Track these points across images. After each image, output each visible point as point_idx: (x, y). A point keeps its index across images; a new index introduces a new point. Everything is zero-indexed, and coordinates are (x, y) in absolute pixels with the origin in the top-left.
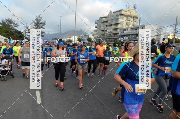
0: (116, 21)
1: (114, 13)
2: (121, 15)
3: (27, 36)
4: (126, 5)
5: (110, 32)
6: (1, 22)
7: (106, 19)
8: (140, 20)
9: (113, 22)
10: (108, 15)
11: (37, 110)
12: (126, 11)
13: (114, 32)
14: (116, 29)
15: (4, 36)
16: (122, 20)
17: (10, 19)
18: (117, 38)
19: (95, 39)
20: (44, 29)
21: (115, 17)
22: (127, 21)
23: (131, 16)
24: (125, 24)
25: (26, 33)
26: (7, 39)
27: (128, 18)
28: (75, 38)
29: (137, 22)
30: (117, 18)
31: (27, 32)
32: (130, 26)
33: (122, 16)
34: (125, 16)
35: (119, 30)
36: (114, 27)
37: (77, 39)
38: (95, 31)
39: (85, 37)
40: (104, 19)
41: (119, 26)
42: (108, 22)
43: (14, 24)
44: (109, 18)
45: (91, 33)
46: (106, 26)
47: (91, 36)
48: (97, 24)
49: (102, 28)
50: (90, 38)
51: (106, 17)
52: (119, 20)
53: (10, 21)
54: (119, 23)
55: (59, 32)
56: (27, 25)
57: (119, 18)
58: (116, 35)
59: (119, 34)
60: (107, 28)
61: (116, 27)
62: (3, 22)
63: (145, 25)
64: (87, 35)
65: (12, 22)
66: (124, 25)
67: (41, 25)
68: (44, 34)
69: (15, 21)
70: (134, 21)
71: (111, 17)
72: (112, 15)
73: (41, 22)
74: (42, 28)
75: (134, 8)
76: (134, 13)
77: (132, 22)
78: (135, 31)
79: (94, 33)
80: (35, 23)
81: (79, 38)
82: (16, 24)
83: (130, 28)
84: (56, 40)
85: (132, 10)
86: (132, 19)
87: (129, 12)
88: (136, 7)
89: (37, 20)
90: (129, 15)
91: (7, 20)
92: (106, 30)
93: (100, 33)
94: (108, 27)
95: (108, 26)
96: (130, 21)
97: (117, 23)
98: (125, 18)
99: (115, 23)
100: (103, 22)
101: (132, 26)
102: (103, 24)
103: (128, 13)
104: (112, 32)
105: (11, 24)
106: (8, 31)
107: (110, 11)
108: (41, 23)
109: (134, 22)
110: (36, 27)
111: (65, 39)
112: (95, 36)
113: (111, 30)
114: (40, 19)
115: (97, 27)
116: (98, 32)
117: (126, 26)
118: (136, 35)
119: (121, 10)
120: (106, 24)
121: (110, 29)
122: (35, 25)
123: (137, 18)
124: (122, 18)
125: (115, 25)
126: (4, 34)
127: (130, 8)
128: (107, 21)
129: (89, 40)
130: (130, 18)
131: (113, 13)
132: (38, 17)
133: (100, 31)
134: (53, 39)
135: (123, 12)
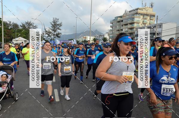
0: (131, 21)
1: (130, 12)
2: (137, 13)
3: (44, 37)
4: (142, 3)
5: (126, 32)
6: (22, 25)
7: (122, 18)
8: (157, 19)
9: (129, 21)
10: (124, 14)
11: (56, 108)
12: (142, 9)
13: (130, 31)
14: (131, 29)
15: (24, 38)
16: (138, 19)
17: (30, 21)
18: (133, 37)
19: (110, 39)
20: (61, 30)
21: (130, 16)
22: (143, 20)
23: (147, 15)
24: (141, 22)
25: (44, 35)
26: (27, 40)
27: (145, 16)
28: (90, 38)
29: (154, 21)
30: (133, 17)
31: (45, 33)
32: (147, 25)
33: (138, 15)
34: (141, 14)
35: (135, 29)
36: (129, 26)
37: (92, 39)
38: (110, 31)
39: (100, 37)
40: (119, 19)
41: (135, 25)
42: (124, 21)
43: (33, 26)
44: (125, 17)
45: (106, 33)
46: (121, 26)
47: (107, 36)
48: (112, 23)
49: (118, 28)
50: (106, 38)
51: (121, 17)
52: (135, 19)
53: (29, 24)
54: (135, 22)
55: (75, 33)
56: (45, 27)
57: (135, 17)
58: (132, 34)
59: (135, 33)
60: (122, 27)
61: (132, 26)
62: (23, 24)
63: (162, 23)
64: (102, 35)
65: (31, 24)
66: (140, 24)
67: (58, 26)
68: (61, 35)
69: (34, 23)
70: (150, 19)
71: (127, 17)
72: (128, 14)
73: (58, 23)
74: (59, 29)
75: (151, 7)
76: (150, 11)
77: (148, 20)
78: (152, 30)
79: (109, 33)
80: (52, 25)
81: (95, 39)
82: (35, 26)
83: (146, 26)
84: (72, 41)
85: (148, 9)
86: (148, 18)
87: (145, 10)
88: (153, 5)
89: (54, 22)
90: (146, 13)
91: (27, 23)
92: (122, 30)
93: (116, 33)
94: (124, 27)
95: (123, 25)
96: (147, 20)
97: (133, 22)
98: (142, 17)
99: (131, 22)
100: (119, 22)
101: (149, 25)
102: (118, 24)
103: (144, 12)
104: (127, 32)
105: (30, 26)
106: (27, 33)
107: (126, 10)
108: (58, 25)
109: (151, 21)
110: (54, 28)
111: (81, 40)
112: (110, 36)
113: (127, 29)
114: (57, 21)
115: (112, 27)
116: (113, 32)
117: (143, 25)
118: (153, 34)
119: (137, 9)
120: (122, 23)
121: (125, 28)
122: (52, 27)
123: (154, 16)
124: (138, 17)
125: (131, 24)
126: (24, 35)
127: (146, 7)
128: (122, 21)
129: (105, 40)
130: (147, 17)
131: (128, 12)
132: (55, 19)
133: (116, 31)
134: (69, 40)
135: (139, 11)
